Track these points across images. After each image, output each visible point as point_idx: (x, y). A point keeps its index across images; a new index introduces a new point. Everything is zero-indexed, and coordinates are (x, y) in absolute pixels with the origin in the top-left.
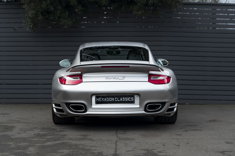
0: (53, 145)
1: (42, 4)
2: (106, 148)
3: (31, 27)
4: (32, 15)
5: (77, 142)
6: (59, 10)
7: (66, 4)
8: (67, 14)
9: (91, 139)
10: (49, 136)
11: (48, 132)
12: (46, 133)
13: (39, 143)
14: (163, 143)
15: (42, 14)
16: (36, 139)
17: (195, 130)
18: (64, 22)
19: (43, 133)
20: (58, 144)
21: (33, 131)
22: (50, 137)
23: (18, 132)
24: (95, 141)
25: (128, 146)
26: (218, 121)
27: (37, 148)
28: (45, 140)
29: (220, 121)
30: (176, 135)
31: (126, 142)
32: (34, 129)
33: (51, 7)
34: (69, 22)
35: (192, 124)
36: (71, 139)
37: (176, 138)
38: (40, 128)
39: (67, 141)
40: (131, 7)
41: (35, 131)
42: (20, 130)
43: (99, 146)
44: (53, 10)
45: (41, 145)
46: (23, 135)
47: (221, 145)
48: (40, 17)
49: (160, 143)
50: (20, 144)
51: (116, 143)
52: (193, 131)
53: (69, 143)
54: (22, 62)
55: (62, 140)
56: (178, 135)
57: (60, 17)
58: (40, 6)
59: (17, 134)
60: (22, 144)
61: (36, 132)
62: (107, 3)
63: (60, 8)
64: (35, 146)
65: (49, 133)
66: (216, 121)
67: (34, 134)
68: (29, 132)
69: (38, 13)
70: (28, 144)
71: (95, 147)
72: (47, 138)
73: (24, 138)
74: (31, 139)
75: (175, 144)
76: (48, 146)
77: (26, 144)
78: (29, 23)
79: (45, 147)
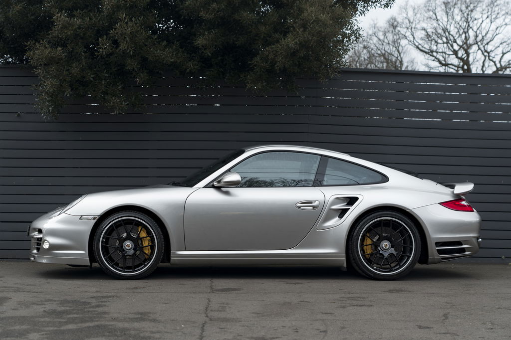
0: (79, 329)
1: (72, 67)
2: (181, 336)
3: (49, 111)
4: (51, 87)
5: (126, 325)
6: (105, 80)
7: (119, 68)
8: (120, 87)
9: (154, 320)
10: (74, 314)
11: (72, 308)
12: (68, 308)
13: (51, 327)
14: (295, 328)
15: (71, 86)
16: (47, 319)
17: (360, 306)
18: (113, 103)
19: (63, 308)
20: (89, 327)
21: (43, 306)
22: (75, 316)
23: (13, 308)
24: (162, 322)
25: (225, 331)
26: (406, 291)
27: (46, 334)
28: (64, 320)
29: (409, 291)
30: (322, 313)
31: (223, 325)
32: (45, 303)
33: (89, 73)
34: (123, 103)
35: (355, 295)
36: (114, 319)
37: (321, 319)
38: (58, 301)
39: (107, 323)
40: (242, 76)
41: (47, 306)
42: (19, 304)
43: (169, 331)
44: (92, 79)
45: (55, 328)
46: (23, 312)
47: (408, 331)
48: (68, 93)
49: (289, 327)
50: (13, 328)
51: (203, 326)
52: (355, 307)
53: (111, 327)
54: (32, 179)
55: (97, 321)
56: (326, 313)
57: (106, 93)
58: (67, 70)
59: (11, 311)
60: (17, 327)
61: (49, 307)
62: (195, 67)
63: (107, 75)
64: (43, 331)
65: (73, 310)
66: (402, 291)
67: (45, 311)
68: (35, 307)
69: (63, 85)
70: (29, 327)
71: (160, 334)
72: (69, 318)
73: (24, 317)
74: (37, 319)
75: (318, 330)
76: (69, 330)
77: (24, 327)
78: (47, 103)
79: (63, 332)
